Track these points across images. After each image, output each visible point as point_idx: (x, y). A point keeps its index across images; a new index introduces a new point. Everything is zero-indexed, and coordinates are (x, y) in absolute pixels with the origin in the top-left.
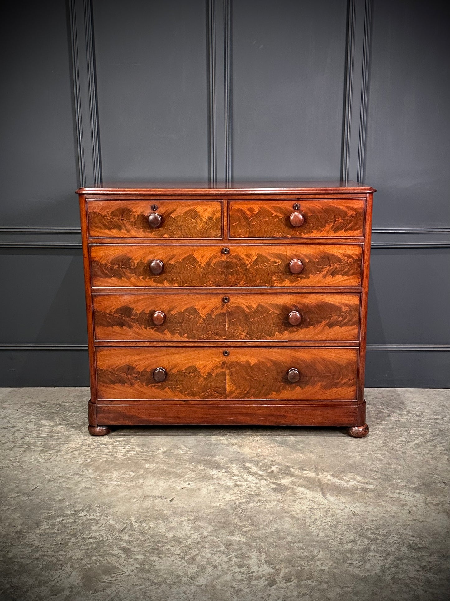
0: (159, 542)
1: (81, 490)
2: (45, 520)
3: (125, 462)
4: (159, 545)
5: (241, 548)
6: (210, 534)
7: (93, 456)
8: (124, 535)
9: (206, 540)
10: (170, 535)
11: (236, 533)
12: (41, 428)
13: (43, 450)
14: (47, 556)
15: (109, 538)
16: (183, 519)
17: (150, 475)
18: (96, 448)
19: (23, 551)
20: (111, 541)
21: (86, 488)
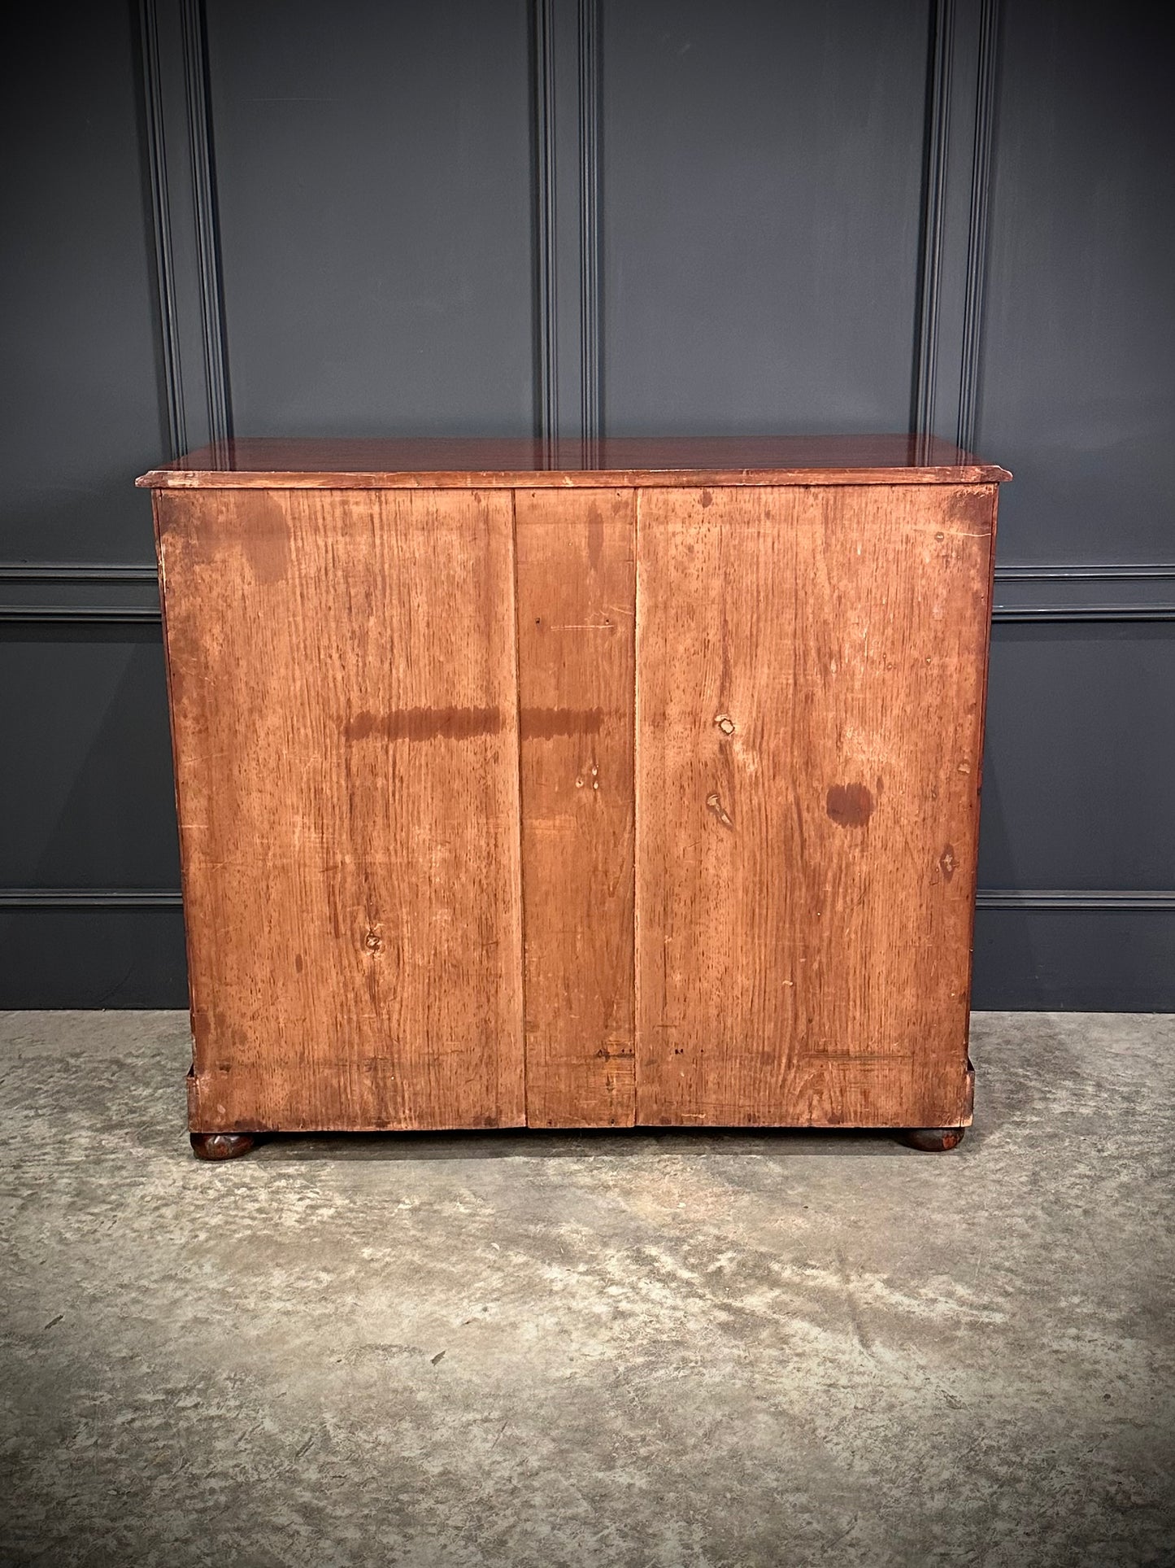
0: (403, 1488)
1: (183, 1327)
2: (84, 1420)
3: (305, 1241)
4: (404, 1497)
5: (634, 1509)
6: (546, 1463)
7: (214, 1221)
8: (305, 1466)
9: (536, 1484)
10: (434, 1467)
11: (620, 1463)
12: (67, 1137)
13: (73, 1203)
14: (92, 1530)
15: (263, 1477)
16: (470, 1416)
17: (374, 1281)
18: (223, 1196)
19: (23, 1516)
20: (269, 1485)
21: (196, 1320)
